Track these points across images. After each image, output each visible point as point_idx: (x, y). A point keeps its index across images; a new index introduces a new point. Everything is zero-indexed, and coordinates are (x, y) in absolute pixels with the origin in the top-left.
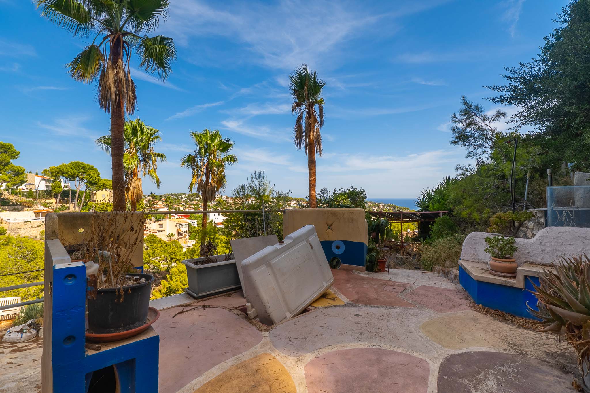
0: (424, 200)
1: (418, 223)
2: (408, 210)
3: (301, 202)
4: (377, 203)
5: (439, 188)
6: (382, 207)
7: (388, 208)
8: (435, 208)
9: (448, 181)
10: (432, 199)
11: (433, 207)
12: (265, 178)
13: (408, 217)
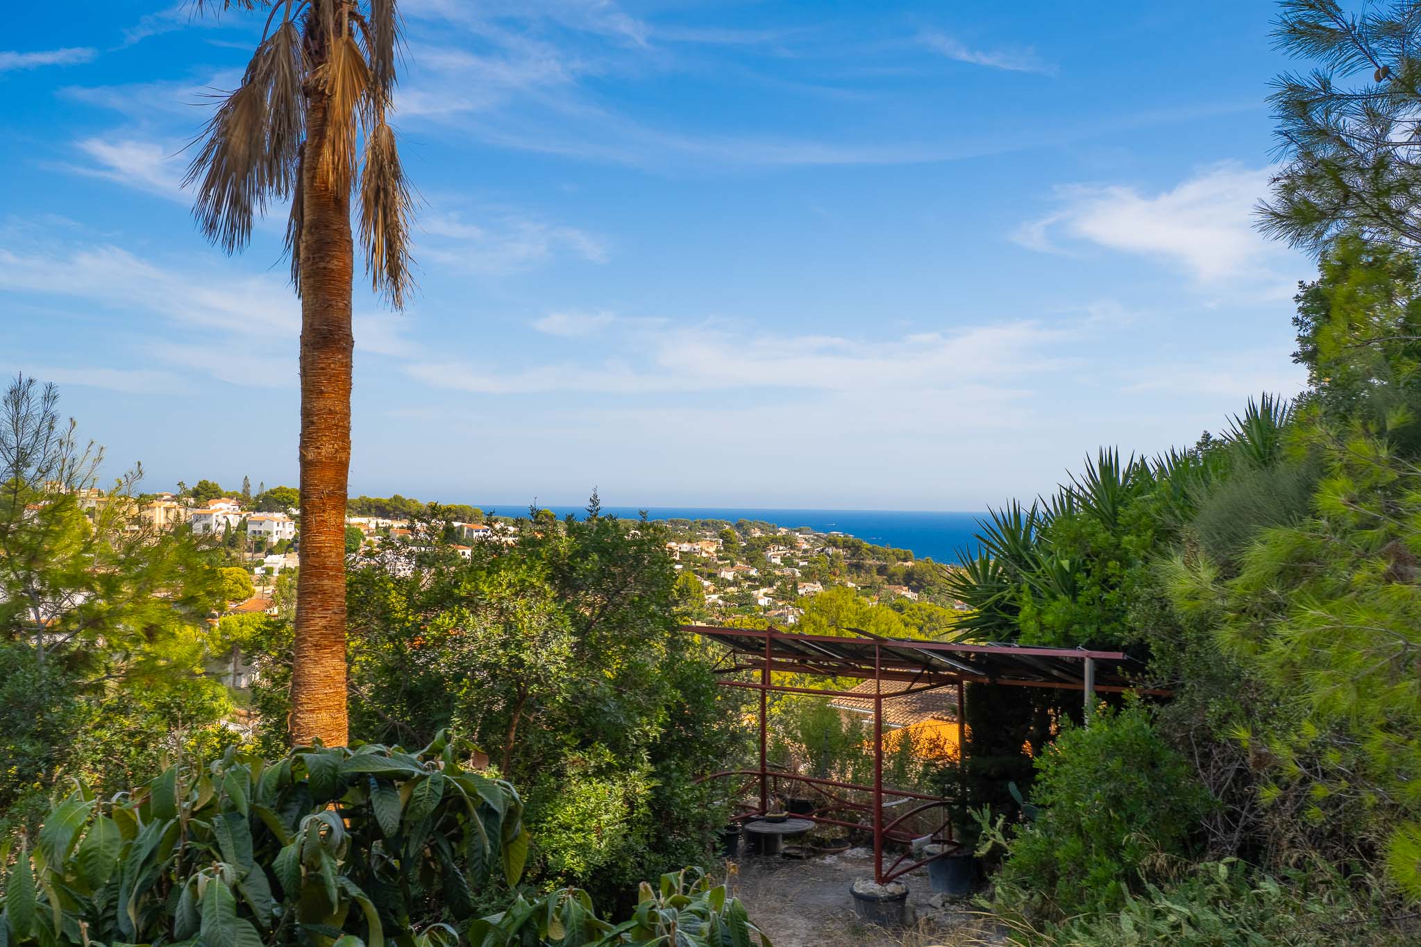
0: (992, 563)
1: (961, 690)
2: (905, 560)
3: (456, 524)
4: (783, 531)
5: (1062, 504)
6: (805, 546)
7: (831, 551)
8: (1048, 619)
9: (1108, 468)
10: (1028, 568)
11: (1040, 613)
12: (61, 427)
13: (913, 662)
